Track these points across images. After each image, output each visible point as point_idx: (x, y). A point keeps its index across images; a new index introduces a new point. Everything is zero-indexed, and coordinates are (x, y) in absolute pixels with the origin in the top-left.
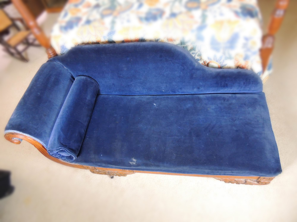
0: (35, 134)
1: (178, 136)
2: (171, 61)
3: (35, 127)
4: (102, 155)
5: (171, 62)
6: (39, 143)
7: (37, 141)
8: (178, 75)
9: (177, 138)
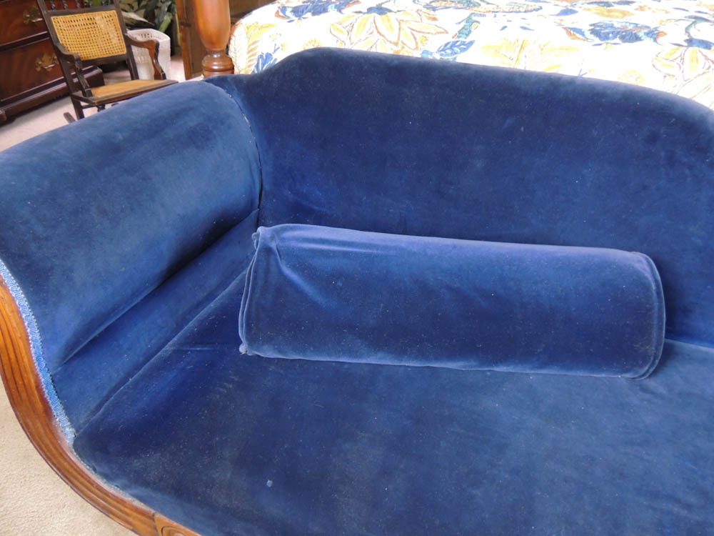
0: (20, 256)
1: (688, 507)
2: (691, 168)
3: (39, 229)
4: (269, 483)
5: (687, 172)
6: (19, 312)
7: (13, 300)
8: (699, 242)
9: (684, 513)
